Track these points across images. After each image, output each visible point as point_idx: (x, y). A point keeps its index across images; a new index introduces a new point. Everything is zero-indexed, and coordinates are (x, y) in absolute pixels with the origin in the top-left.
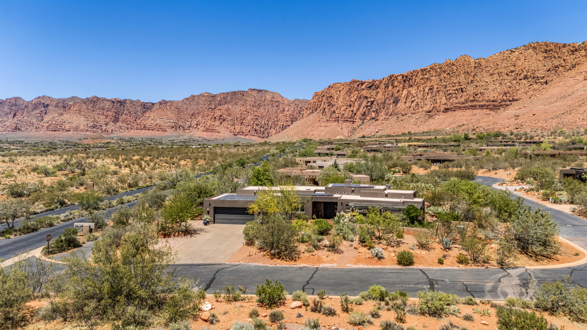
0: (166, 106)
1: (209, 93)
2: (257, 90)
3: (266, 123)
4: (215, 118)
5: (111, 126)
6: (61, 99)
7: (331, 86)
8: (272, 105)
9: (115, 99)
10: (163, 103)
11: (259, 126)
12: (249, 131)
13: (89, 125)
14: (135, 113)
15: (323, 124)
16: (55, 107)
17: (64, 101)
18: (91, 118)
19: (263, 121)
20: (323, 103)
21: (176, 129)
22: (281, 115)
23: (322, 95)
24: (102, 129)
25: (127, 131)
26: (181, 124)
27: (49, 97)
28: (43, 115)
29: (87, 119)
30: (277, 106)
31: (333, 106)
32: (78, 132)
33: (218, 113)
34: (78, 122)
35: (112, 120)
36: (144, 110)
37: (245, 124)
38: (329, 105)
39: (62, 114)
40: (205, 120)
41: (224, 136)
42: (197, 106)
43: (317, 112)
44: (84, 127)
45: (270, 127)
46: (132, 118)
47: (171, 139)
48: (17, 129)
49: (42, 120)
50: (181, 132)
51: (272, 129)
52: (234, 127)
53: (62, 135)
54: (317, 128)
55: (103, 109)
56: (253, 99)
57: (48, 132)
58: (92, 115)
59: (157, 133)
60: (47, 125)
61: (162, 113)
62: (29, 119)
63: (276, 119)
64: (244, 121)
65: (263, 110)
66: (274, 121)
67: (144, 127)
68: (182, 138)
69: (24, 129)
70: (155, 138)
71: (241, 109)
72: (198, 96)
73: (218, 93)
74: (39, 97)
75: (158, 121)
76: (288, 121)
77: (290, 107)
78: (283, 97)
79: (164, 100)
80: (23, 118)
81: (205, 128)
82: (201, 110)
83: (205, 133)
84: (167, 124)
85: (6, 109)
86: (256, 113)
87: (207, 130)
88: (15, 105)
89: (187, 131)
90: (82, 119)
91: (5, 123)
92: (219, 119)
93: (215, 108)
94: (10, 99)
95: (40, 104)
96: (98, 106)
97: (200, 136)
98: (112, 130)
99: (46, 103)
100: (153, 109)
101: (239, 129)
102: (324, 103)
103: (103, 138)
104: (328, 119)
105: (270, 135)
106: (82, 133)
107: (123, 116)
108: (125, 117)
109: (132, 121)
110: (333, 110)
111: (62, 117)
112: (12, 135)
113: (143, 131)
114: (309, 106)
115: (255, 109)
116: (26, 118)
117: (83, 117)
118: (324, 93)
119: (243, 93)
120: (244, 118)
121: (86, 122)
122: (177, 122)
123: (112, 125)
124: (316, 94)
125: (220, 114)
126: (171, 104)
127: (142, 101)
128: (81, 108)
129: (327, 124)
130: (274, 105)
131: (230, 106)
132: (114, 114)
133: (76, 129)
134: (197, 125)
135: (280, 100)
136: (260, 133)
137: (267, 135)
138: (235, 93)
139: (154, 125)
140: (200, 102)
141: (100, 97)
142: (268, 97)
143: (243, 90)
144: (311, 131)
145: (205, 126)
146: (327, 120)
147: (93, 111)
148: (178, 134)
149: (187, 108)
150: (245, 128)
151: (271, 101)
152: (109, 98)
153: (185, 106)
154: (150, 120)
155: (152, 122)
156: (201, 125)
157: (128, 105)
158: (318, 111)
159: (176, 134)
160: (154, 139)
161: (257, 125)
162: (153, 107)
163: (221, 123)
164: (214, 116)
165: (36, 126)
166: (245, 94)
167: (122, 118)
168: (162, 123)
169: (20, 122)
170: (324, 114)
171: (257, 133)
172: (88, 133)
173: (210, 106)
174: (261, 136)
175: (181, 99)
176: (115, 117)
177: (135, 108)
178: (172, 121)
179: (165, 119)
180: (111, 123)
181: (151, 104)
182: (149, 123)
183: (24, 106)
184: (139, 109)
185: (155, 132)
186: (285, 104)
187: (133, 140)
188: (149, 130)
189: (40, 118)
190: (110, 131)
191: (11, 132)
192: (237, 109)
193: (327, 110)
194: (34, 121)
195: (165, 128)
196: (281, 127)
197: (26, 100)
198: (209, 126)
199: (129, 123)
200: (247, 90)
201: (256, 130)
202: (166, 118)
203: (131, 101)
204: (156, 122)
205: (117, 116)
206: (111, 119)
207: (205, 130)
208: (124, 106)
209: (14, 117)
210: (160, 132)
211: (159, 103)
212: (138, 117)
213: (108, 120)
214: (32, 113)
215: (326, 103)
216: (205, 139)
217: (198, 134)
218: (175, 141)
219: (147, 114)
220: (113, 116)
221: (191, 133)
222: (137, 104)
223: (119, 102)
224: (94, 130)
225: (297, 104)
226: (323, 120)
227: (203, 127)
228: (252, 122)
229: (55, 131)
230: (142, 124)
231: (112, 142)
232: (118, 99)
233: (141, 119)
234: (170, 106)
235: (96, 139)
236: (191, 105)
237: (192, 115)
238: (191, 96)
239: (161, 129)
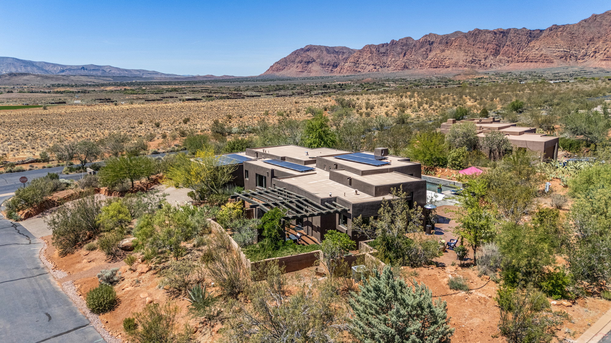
0: (556, 32)
5: (490, 60)
6: (445, 35)
9: (498, 29)
10: (555, 28)
13: (468, 61)
14: (518, 43)
16: (439, 44)
17: (447, 36)
18: (471, 53)
24: (480, 64)
25: (507, 64)
26: (574, 52)
27: (435, 35)
28: (428, 53)
29: (466, 54)
32: (456, 68)
34: (457, 57)
35: (492, 53)
36: (530, 39)
39: (443, 51)
40: (607, 46)
42: (599, 28)
44: (462, 62)
46: (515, 50)
47: (556, 72)
48: (405, 67)
49: (427, 57)
50: (572, 62)
53: (442, 71)
55: (484, 42)
57: (431, 69)
58: (472, 49)
59: (541, 65)
60: (430, 62)
61: (551, 41)
62: (416, 57)
67: (526, 59)
68: (570, 71)
69: (410, 67)
70: (537, 72)
72: (603, 16)
74: (426, 35)
75: (544, 52)
79: (555, 25)
80: (412, 56)
81: (606, 56)
82: (603, 33)
83: (604, 63)
84: (555, 54)
85: (398, 49)
87: (608, 58)
88: (406, 45)
89: (581, 61)
90: (462, 53)
91: (397, 63)
94: (402, 39)
95: (426, 42)
96: (479, 39)
97: (597, 66)
98: (491, 65)
99: (432, 41)
100: (540, 37)
103: (477, 73)
106: (460, 69)
107: (504, 48)
108: (507, 49)
109: (514, 53)
111: (443, 53)
112: (401, 73)
113: (525, 64)
116: (413, 57)
117: (462, 52)
121: (465, 58)
122: (569, 51)
123: (492, 59)
126: (563, 29)
127: (529, 28)
128: (462, 43)
132: (495, 46)
133: (456, 65)
134: (595, 52)
139: (538, 55)
140: (604, 22)
141: (482, 28)
145: (605, 54)
147: (473, 45)
148: (567, 65)
149: (584, 33)
152: (491, 29)
153: (582, 30)
154: (534, 50)
155: (537, 52)
156: (601, 52)
157: (511, 35)
159: (564, 65)
160: (535, 72)
162: (541, 35)
165: (422, 64)
167: (503, 50)
168: (549, 54)
169: (408, 61)
172: (466, 68)
175: (577, 22)
176: (496, 49)
177: (520, 37)
178: (562, 50)
179: (554, 48)
180: (491, 56)
181: (539, 32)
182: (532, 53)
183: (413, 45)
184: (524, 38)
185: (538, 65)
187: (509, 74)
188: (532, 62)
189: (425, 56)
190: (489, 65)
191: (401, 71)
194: (420, 59)
195: (552, 59)
197: (415, 39)
199: (510, 55)
202: (554, 46)
203: (516, 30)
204: (542, 53)
205: (498, 49)
206: (491, 52)
207: (605, 58)
208: (507, 37)
209: (404, 56)
210: (545, 64)
211: (548, 30)
212: (521, 48)
213: (487, 54)
214: (420, 51)
216: (603, 70)
217: (595, 64)
218: (560, 74)
219: (531, 44)
220: (494, 49)
221: (585, 64)
222: (523, 33)
223: (501, 32)
224: (472, 65)
227: (603, 55)
229: (436, 68)
230: (524, 55)
231: (485, 77)
232: (501, 29)
233: (524, 50)
234: (561, 31)
235: (469, 75)
236: (590, 28)
237: (590, 41)
238: (593, 15)
239: (547, 60)
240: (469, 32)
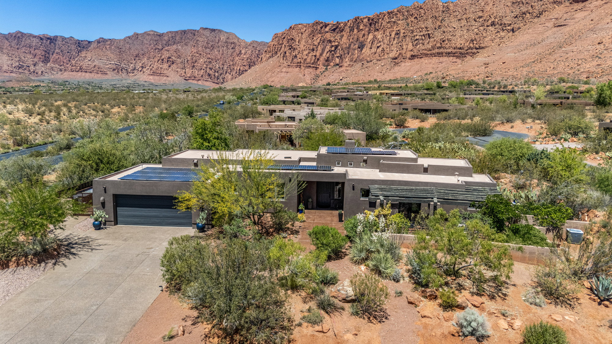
0: (105, 45)
1: (155, 32)
2: (210, 29)
3: (221, 67)
4: (163, 60)
5: (40, 67)
7: (293, 27)
8: (227, 46)
9: (44, 35)
10: (101, 42)
11: (213, 71)
12: (202, 76)
13: (14, 66)
14: (68, 52)
15: (284, 70)
18: (16, 57)
19: (217, 65)
20: (283, 46)
21: (118, 72)
22: (237, 58)
23: (282, 37)
24: (29, 71)
25: (60, 73)
26: (124, 66)
29: (11, 58)
30: (232, 48)
31: (294, 49)
33: (166, 55)
35: (41, 60)
36: (79, 48)
37: (197, 68)
38: (290, 49)
40: (152, 63)
41: (173, 81)
42: (141, 46)
43: (277, 56)
44: (7, 67)
45: (225, 71)
46: (66, 59)
47: (113, 83)
50: (124, 75)
51: (228, 74)
52: (184, 70)
54: (277, 74)
55: (30, 47)
56: (205, 39)
58: (16, 53)
59: (96, 76)
61: (101, 53)
63: (231, 63)
64: (196, 64)
65: (217, 53)
66: (230, 66)
67: (80, 69)
68: (125, 83)
70: (94, 82)
71: (192, 50)
72: (143, 35)
73: (165, 32)
75: (96, 63)
76: (245, 66)
77: (247, 49)
78: (239, 38)
79: (102, 38)
81: (152, 71)
82: (146, 50)
83: (151, 77)
84: (107, 66)
86: (209, 56)
87: (154, 74)
89: (131, 74)
90: (5, 57)
92: (168, 61)
93: (162, 49)
96: (23, 43)
97: (146, 80)
98: (42, 72)
100: (90, 48)
101: (191, 73)
102: (285, 46)
103: (30, 80)
104: (289, 64)
105: (225, 80)
106: (6, 74)
107: (54, 56)
108: (57, 57)
109: (65, 61)
110: (294, 54)
113: (80, 74)
114: (269, 49)
115: (208, 50)
117: (5, 55)
118: (285, 35)
119: (193, 33)
120: (196, 61)
121: (9, 62)
122: (119, 64)
123: (42, 66)
124: (276, 36)
125: (168, 55)
126: (111, 43)
127: (76, 38)
128: (3, 45)
129: (288, 70)
130: (229, 47)
131: (180, 47)
132: (44, 53)
134: (143, 67)
135: (236, 41)
136: (214, 79)
137: (222, 81)
138: (185, 32)
139: (92, 66)
140: (145, 41)
141: (25, 32)
142: (223, 38)
143: (194, 29)
144: (271, 77)
145: (151, 69)
146: (289, 66)
147: (18, 49)
148: (121, 78)
149: (130, 48)
150: (197, 72)
151: (226, 42)
152: (36, 34)
153: (128, 46)
154: (87, 61)
155: (90, 63)
156: (147, 68)
157: (59, 42)
158: (279, 55)
159: (118, 77)
161: (211, 69)
162: (90, 46)
163: (170, 66)
164: (162, 58)
166: (196, 34)
167: (53, 57)
168: (102, 65)
170: (285, 59)
171: (211, 79)
172: (13, 74)
173: (156, 46)
174: (216, 82)
175: (123, 38)
176: (45, 56)
177: (68, 46)
178: (113, 62)
179: (105, 60)
180: (40, 63)
181: (87, 43)
182: (85, 64)
184: (73, 47)
185: (93, 75)
186: (242, 46)
187: (67, 83)
188: (86, 72)
190: (40, 73)
192: (188, 51)
193: (288, 54)
195: (105, 70)
196: (238, 72)
198: (156, 69)
199: (62, 63)
200: (198, 29)
201: (209, 75)
203: (63, 38)
204: (95, 64)
205: (47, 55)
206: (40, 58)
207: (152, 73)
208: (55, 44)
210: (99, 75)
211: (96, 42)
212: (72, 57)
213: (36, 60)
215: (287, 47)
216: (152, 84)
217: (144, 78)
218: (118, 86)
219: (83, 54)
220: (42, 56)
221: (136, 77)
222: (71, 42)
223: (48, 38)
224: (20, 71)
225: (255, 46)
226: (284, 65)
227: (150, 70)
228: (205, 66)
230: (77, 65)
231: (42, 85)
232: (47, 35)
233: (76, 59)
234: (109, 45)
235: (22, 81)
236: (134, 45)
237: (136, 56)
238: (134, 34)
239: (100, 71)
240: (9, 33)
